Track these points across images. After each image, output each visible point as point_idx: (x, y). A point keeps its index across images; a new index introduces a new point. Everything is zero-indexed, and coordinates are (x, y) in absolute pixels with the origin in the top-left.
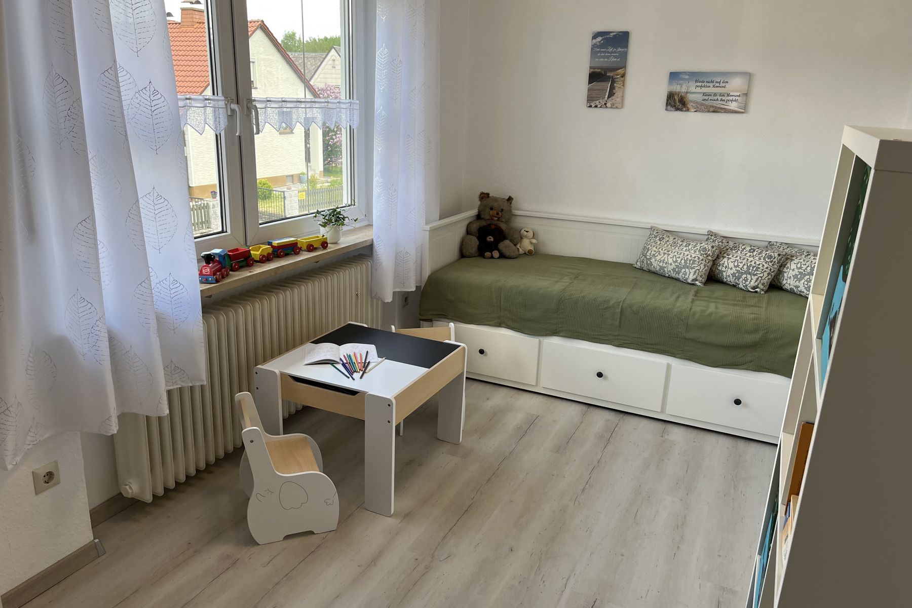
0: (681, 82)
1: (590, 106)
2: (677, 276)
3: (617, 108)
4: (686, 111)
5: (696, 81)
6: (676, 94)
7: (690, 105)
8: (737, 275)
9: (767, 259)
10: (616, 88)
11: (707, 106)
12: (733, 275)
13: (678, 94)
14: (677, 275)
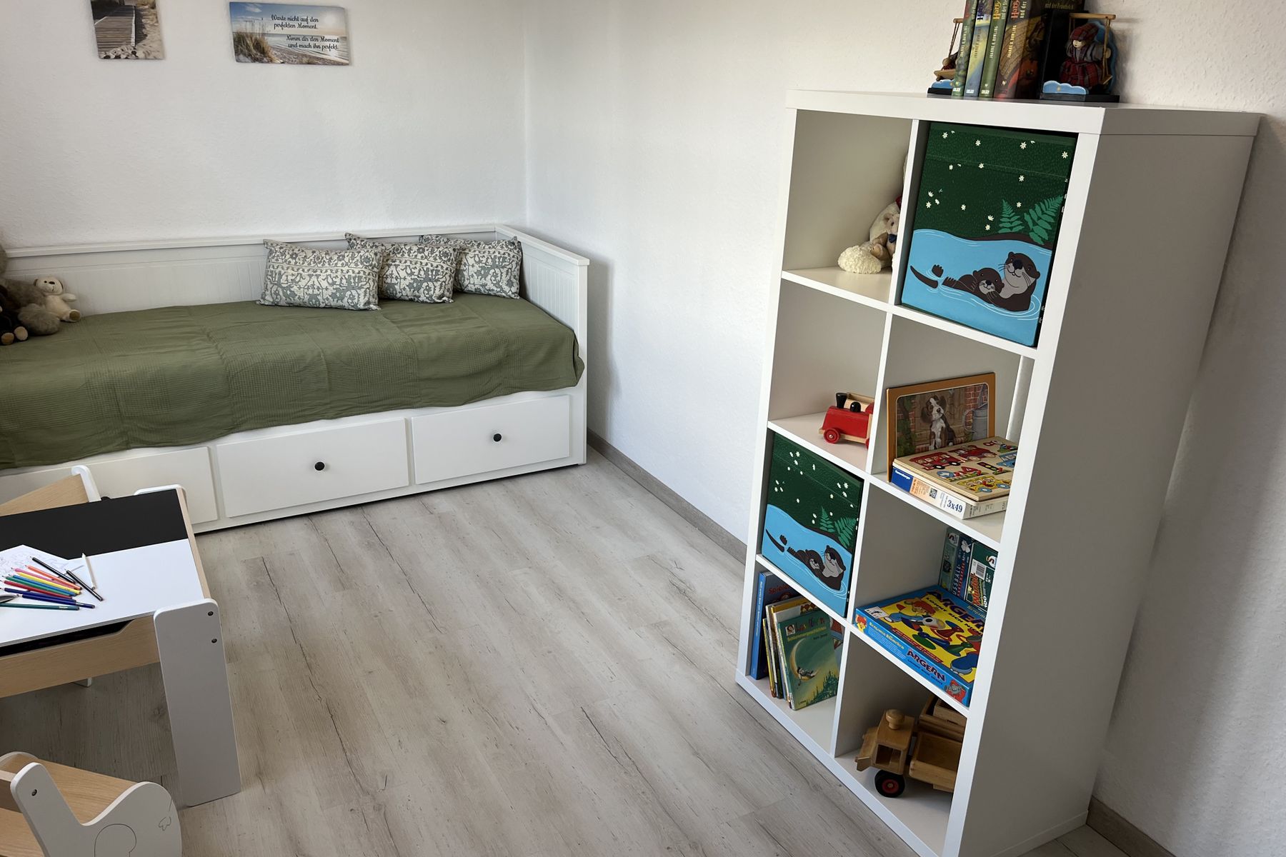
0: (250, 17)
1: (107, 57)
2: (340, 303)
3: (155, 58)
4: (268, 62)
5: (273, 17)
6: (247, 36)
7: (272, 53)
8: (415, 285)
9: (443, 258)
10: (147, 26)
11: (298, 55)
12: (410, 286)
13: (251, 36)
14: (339, 301)
